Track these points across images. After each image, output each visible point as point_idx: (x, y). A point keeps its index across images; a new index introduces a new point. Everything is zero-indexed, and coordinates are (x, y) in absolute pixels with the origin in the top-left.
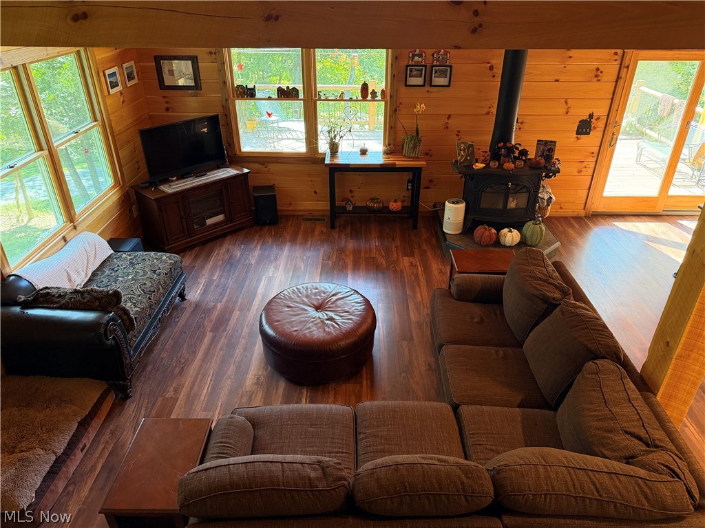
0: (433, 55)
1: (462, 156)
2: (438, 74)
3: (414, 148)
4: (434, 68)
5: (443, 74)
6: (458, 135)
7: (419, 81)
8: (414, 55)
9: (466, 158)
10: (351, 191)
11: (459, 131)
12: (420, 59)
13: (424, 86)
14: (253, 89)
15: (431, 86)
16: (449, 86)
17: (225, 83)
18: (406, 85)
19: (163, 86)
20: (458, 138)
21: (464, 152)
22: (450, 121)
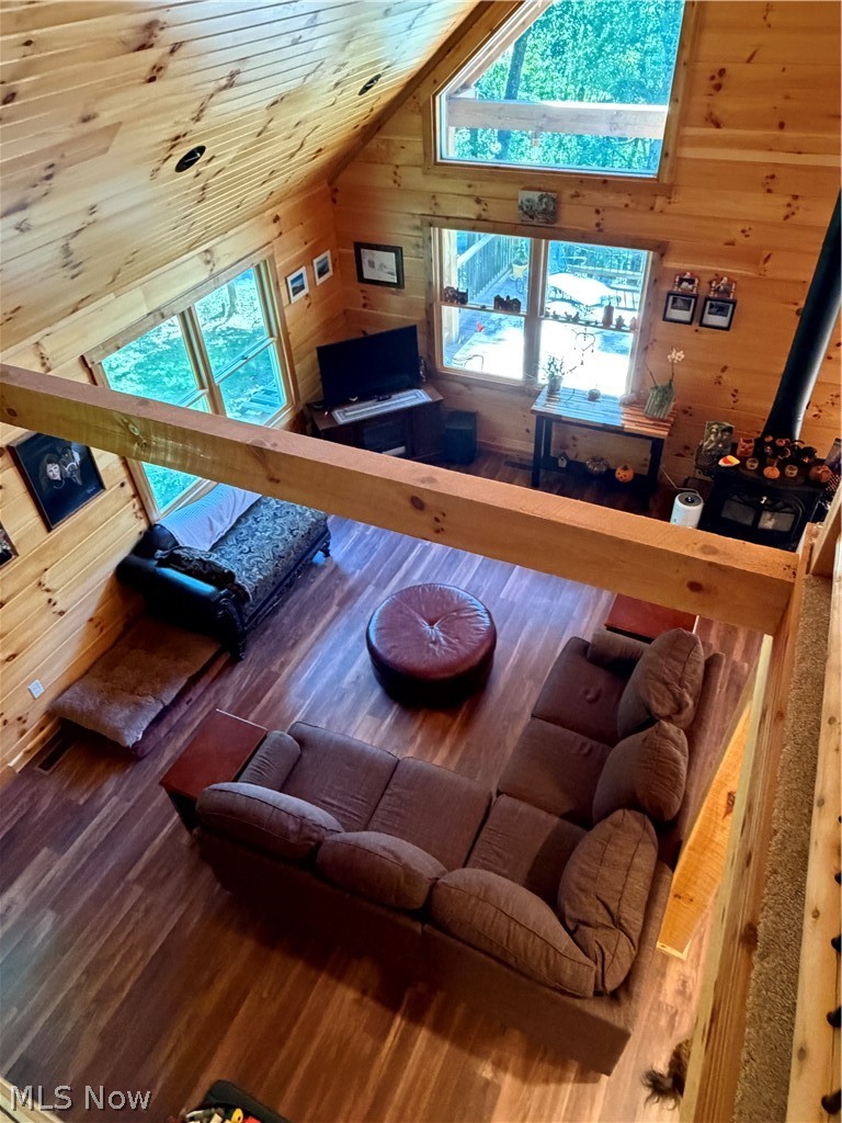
0: (710, 283)
1: (712, 442)
2: (714, 310)
3: (661, 406)
4: (708, 303)
5: (721, 311)
6: (734, 396)
7: (685, 315)
8: (682, 280)
9: (716, 446)
10: (574, 438)
11: (736, 391)
12: (690, 287)
13: (690, 323)
14: (465, 294)
15: (701, 325)
16: (727, 329)
17: (430, 283)
18: (665, 319)
19: (361, 279)
20: (733, 399)
21: (716, 436)
22: (724, 375)
